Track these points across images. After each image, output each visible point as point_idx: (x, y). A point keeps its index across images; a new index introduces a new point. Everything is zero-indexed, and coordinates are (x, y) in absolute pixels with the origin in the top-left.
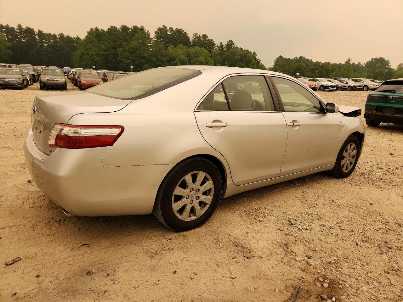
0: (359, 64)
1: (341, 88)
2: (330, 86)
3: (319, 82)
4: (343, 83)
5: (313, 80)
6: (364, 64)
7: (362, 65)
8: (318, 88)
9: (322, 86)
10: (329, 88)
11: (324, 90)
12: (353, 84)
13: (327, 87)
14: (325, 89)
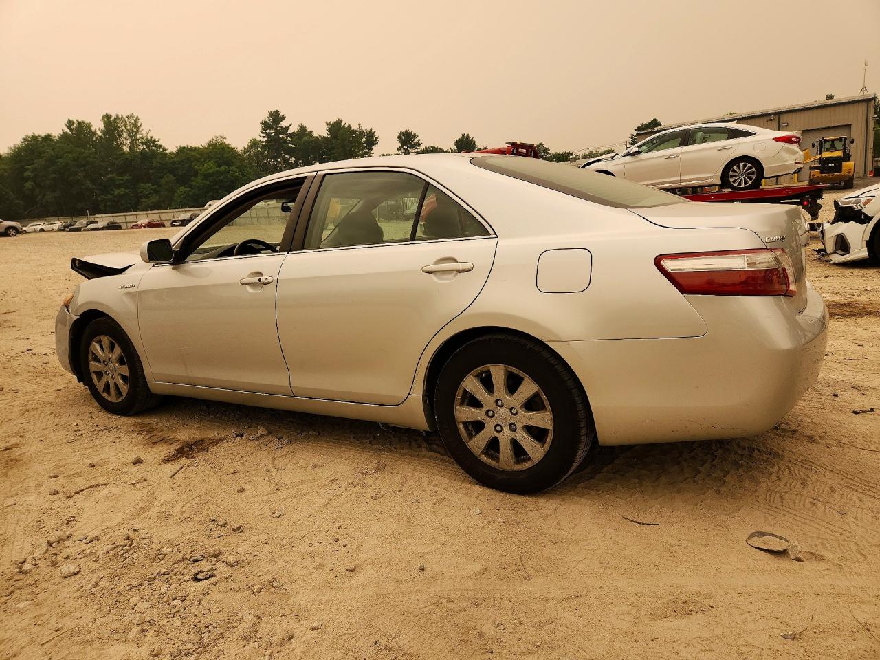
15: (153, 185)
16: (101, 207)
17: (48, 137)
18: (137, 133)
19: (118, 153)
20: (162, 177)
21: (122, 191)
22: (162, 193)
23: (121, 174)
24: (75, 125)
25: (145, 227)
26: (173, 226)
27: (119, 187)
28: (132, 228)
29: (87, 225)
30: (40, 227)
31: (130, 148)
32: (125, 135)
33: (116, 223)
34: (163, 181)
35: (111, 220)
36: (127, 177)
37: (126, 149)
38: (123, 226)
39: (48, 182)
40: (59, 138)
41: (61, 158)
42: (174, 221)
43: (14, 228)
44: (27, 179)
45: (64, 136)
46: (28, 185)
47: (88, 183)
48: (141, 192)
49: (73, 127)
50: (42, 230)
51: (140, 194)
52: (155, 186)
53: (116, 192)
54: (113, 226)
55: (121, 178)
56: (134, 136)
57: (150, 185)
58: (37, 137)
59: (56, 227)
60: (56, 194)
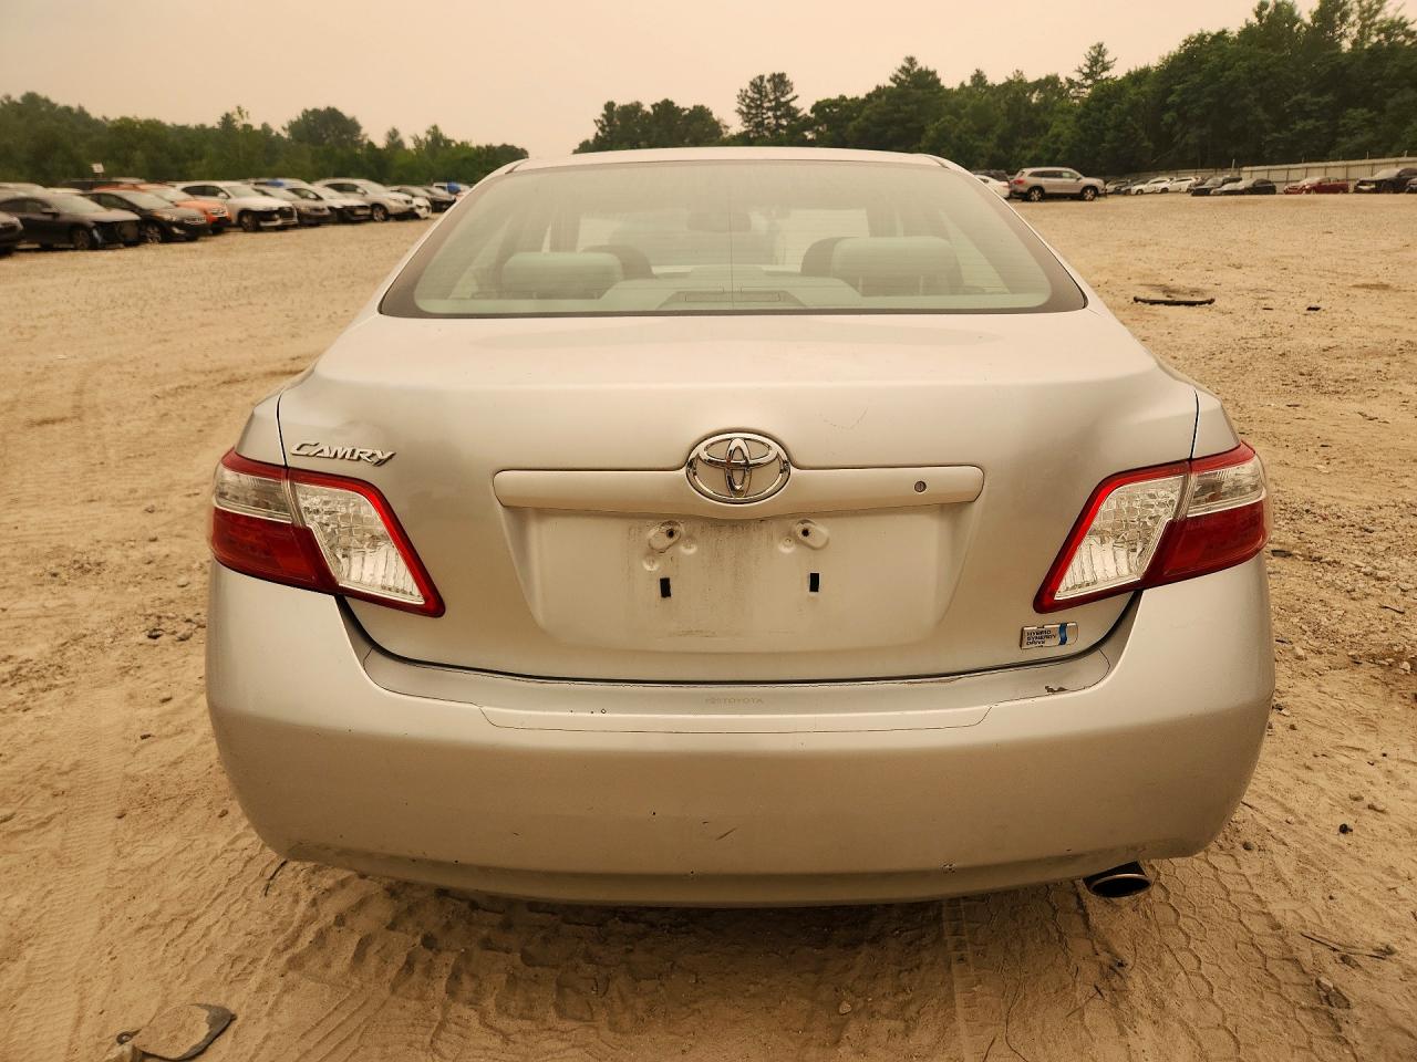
0: (266, 129)
1: (309, 216)
2: (276, 212)
3: (229, 197)
4: (306, 197)
5: (202, 191)
6: (284, 129)
7: (278, 134)
8: (234, 221)
9: (244, 212)
10: (275, 220)
11: (258, 229)
12: (340, 201)
13: (267, 215)
14: (263, 224)
15: (1370, 111)
16: (1266, 153)
17: (1221, 35)
18: (1377, 11)
19: (1326, 53)
20: (1392, 96)
21: (1309, 124)
22: (1380, 127)
23: (1320, 92)
24: (1269, 9)
25: (1308, 191)
26: (1357, 191)
27: (1307, 116)
28: (1287, 192)
29: (1223, 184)
30: (1163, 185)
31: (1354, 43)
32: (1353, 18)
33: (1270, 182)
34: (1390, 103)
35: (1263, 176)
36: (1328, 98)
37: (1346, 45)
38: (1280, 188)
39: (1197, 111)
40: (1240, 34)
41: (1229, 69)
42: (1363, 183)
43: (1093, 188)
44: (1166, 108)
45: (1248, 32)
46: (1168, 117)
47: (1260, 112)
48: (1344, 125)
49: (1266, 12)
50: (1165, 191)
51: (1342, 129)
52: (1375, 113)
53: (1300, 126)
54: (1264, 188)
55: (1316, 100)
56: (1369, 18)
57: (1365, 110)
58: (1205, 36)
59: (1185, 185)
60: (1204, 132)
